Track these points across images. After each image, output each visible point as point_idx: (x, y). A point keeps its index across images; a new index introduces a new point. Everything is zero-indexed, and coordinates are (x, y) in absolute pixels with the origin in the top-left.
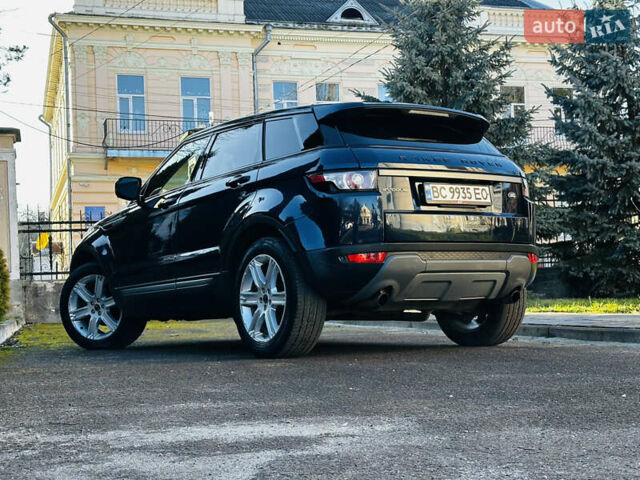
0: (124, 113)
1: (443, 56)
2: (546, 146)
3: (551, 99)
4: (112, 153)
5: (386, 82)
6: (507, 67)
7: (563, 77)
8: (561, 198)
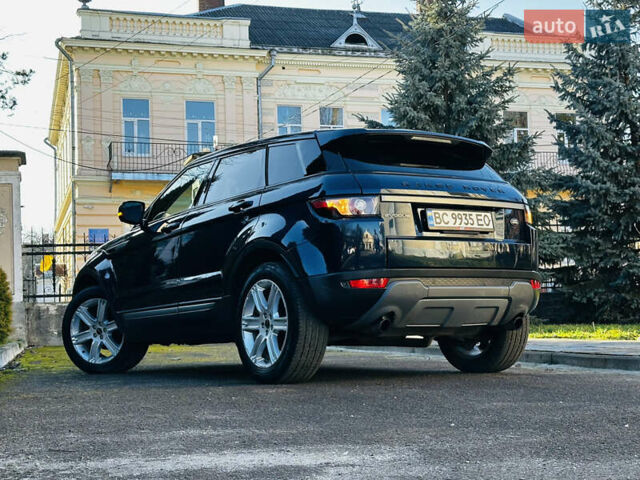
0: (129, 136)
1: (446, 82)
2: (549, 171)
3: (554, 124)
4: (116, 176)
5: (389, 107)
6: (510, 93)
7: (565, 103)
8: (564, 223)
